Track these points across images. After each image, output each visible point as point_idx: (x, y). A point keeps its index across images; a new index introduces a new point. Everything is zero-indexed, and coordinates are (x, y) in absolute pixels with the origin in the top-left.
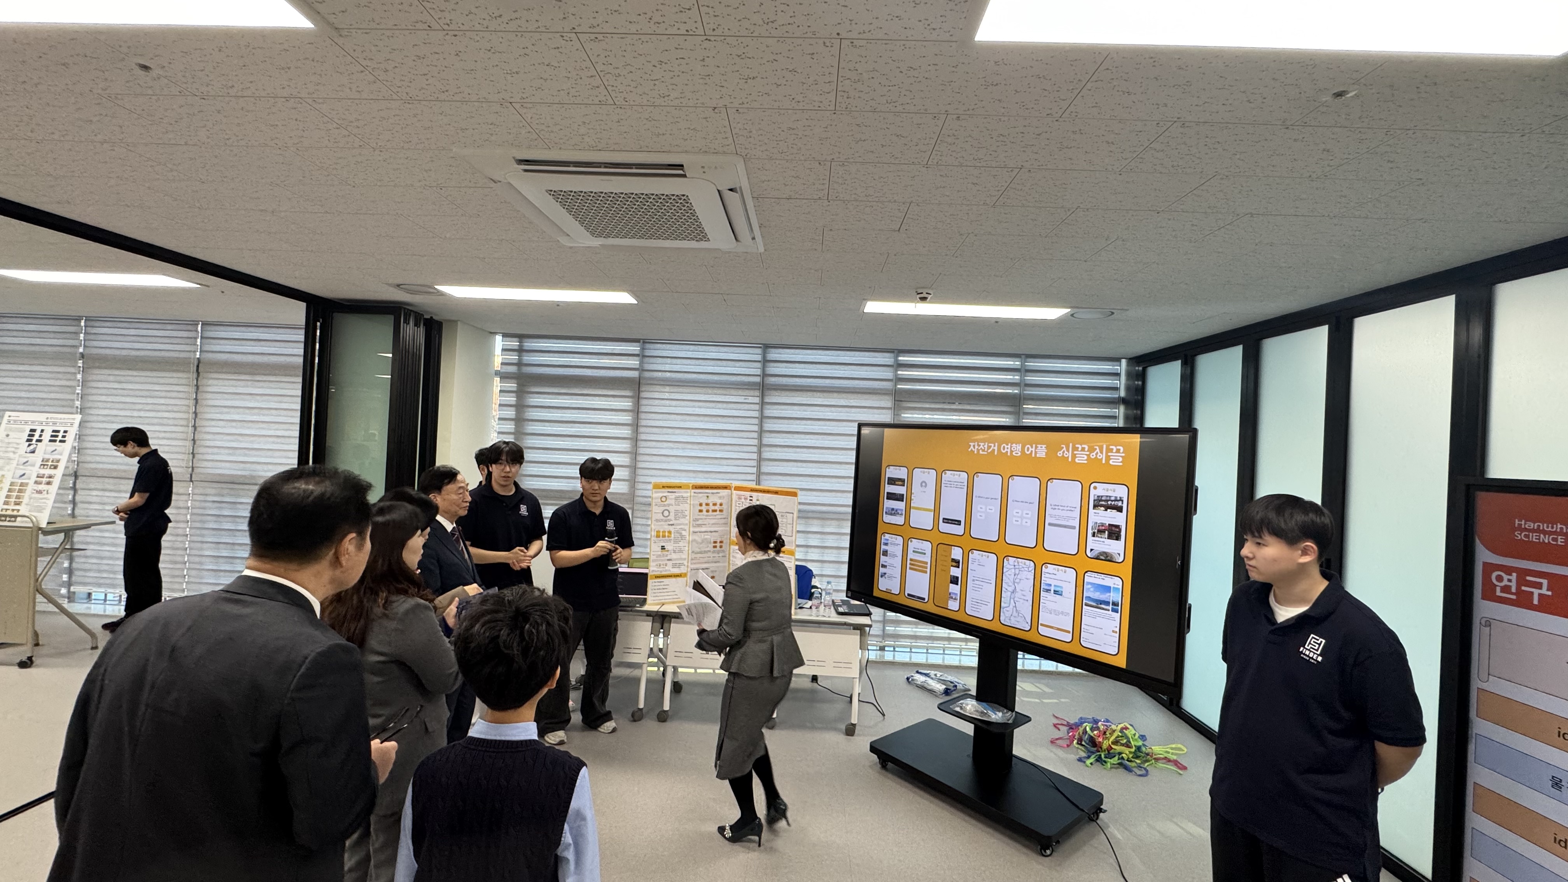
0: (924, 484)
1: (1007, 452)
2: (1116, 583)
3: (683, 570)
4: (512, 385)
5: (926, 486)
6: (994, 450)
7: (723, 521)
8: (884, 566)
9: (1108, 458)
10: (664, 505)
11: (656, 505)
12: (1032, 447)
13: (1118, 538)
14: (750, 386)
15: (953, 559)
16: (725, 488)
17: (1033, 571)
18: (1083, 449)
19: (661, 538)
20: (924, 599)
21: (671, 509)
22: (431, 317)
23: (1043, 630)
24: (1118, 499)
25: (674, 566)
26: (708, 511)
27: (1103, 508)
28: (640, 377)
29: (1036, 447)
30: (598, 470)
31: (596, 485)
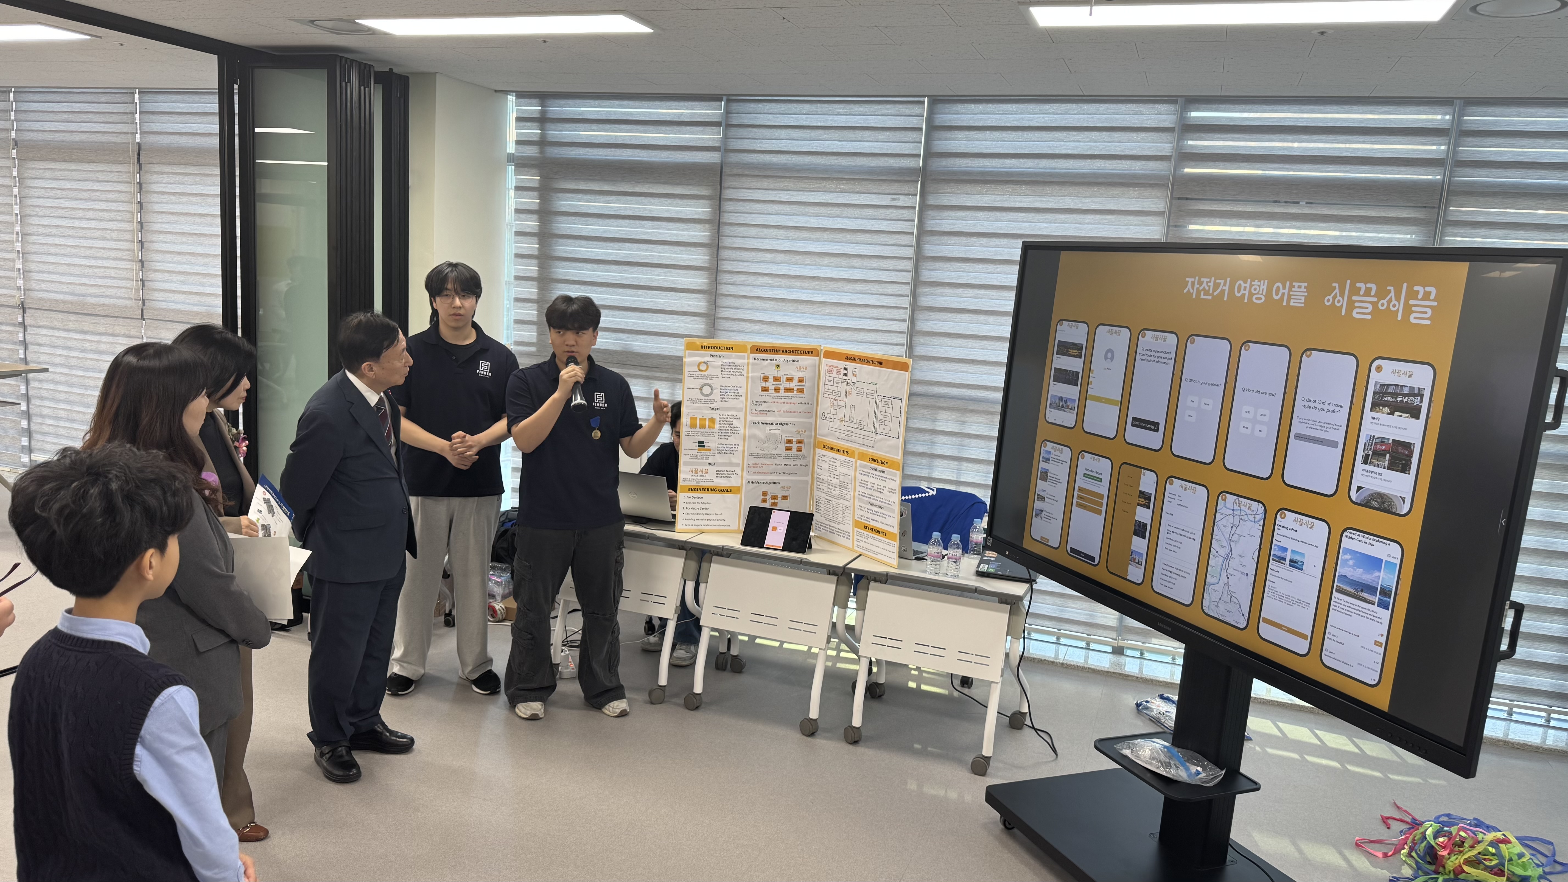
0: (1110, 354)
1: (1244, 295)
2: (1389, 552)
3: (734, 482)
4: (532, 179)
5: (1112, 359)
6: (1223, 291)
7: (803, 408)
8: (1041, 498)
9: (1408, 310)
10: (704, 378)
11: (690, 376)
12: (1284, 288)
13: (1405, 469)
14: (902, 176)
15: (1141, 492)
16: (809, 352)
17: (1261, 523)
18: (1368, 292)
19: (698, 429)
20: (1093, 559)
21: (715, 383)
22: (391, 70)
23: (1266, 631)
24: (1416, 392)
25: (719, 474)
26: (777, 390)
27: (1387, 410)
28: (722, 161)
29: (1292, 286)
30: (572, 314)
31: (570, 337)
